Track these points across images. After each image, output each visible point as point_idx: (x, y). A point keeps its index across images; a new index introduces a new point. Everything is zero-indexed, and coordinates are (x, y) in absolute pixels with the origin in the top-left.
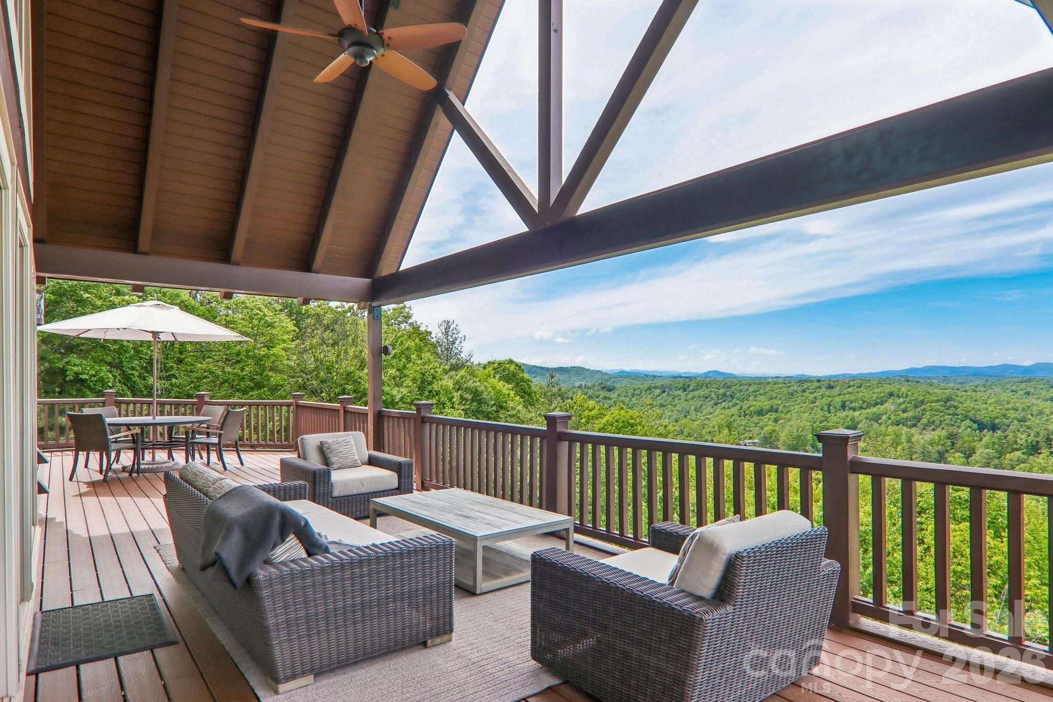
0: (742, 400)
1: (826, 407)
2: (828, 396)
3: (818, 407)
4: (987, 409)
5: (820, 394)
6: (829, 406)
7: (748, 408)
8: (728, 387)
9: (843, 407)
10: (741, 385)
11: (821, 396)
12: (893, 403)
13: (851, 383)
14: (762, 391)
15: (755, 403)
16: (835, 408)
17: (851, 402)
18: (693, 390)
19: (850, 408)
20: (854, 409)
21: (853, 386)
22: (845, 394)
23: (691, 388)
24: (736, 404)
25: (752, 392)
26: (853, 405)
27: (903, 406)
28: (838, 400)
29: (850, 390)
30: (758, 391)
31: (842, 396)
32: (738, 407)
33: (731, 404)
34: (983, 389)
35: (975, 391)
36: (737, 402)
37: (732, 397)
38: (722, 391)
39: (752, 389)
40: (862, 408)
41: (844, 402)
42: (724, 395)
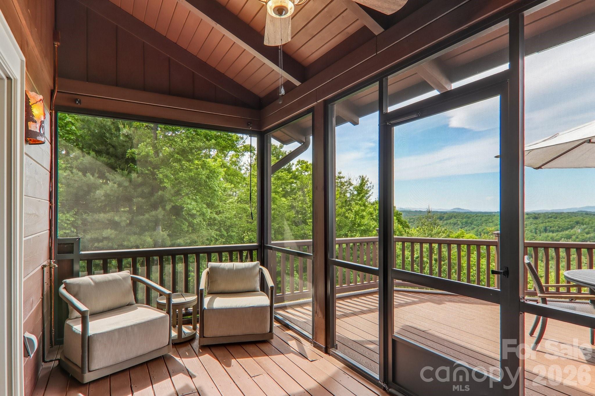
0: (478, 226)
1: (534, 230)
2: (535, 223)
3: (528, 230)
5: (529, 222)
6: (536, 229)
7: (483, 230)
8: (468, 218)
9: (546, 230)
10: (477, 216)
11: (530, 223)
14: (490, 221)
15: (486, 227)
16: (540, 231)
17: (551, 227)
18: (446, 220)
19: (550, 231)
20: (553, 232)
21: (551, 217)
22: (546, 222)
23: (445, 218)
24: (474, 228)
25: (484, 221)
26: (552, 229)
28: (541, 226)
29: (549, 220)
30: (488, 220)
31: (544, 224)
32: (475, 230)
33: (470, 228)
36: (475, 227)
37: (471, 224)
38: (464, 220)
39: (484, 219)
40: (558, 231)
41: (546, 227)
42: (466, 223)
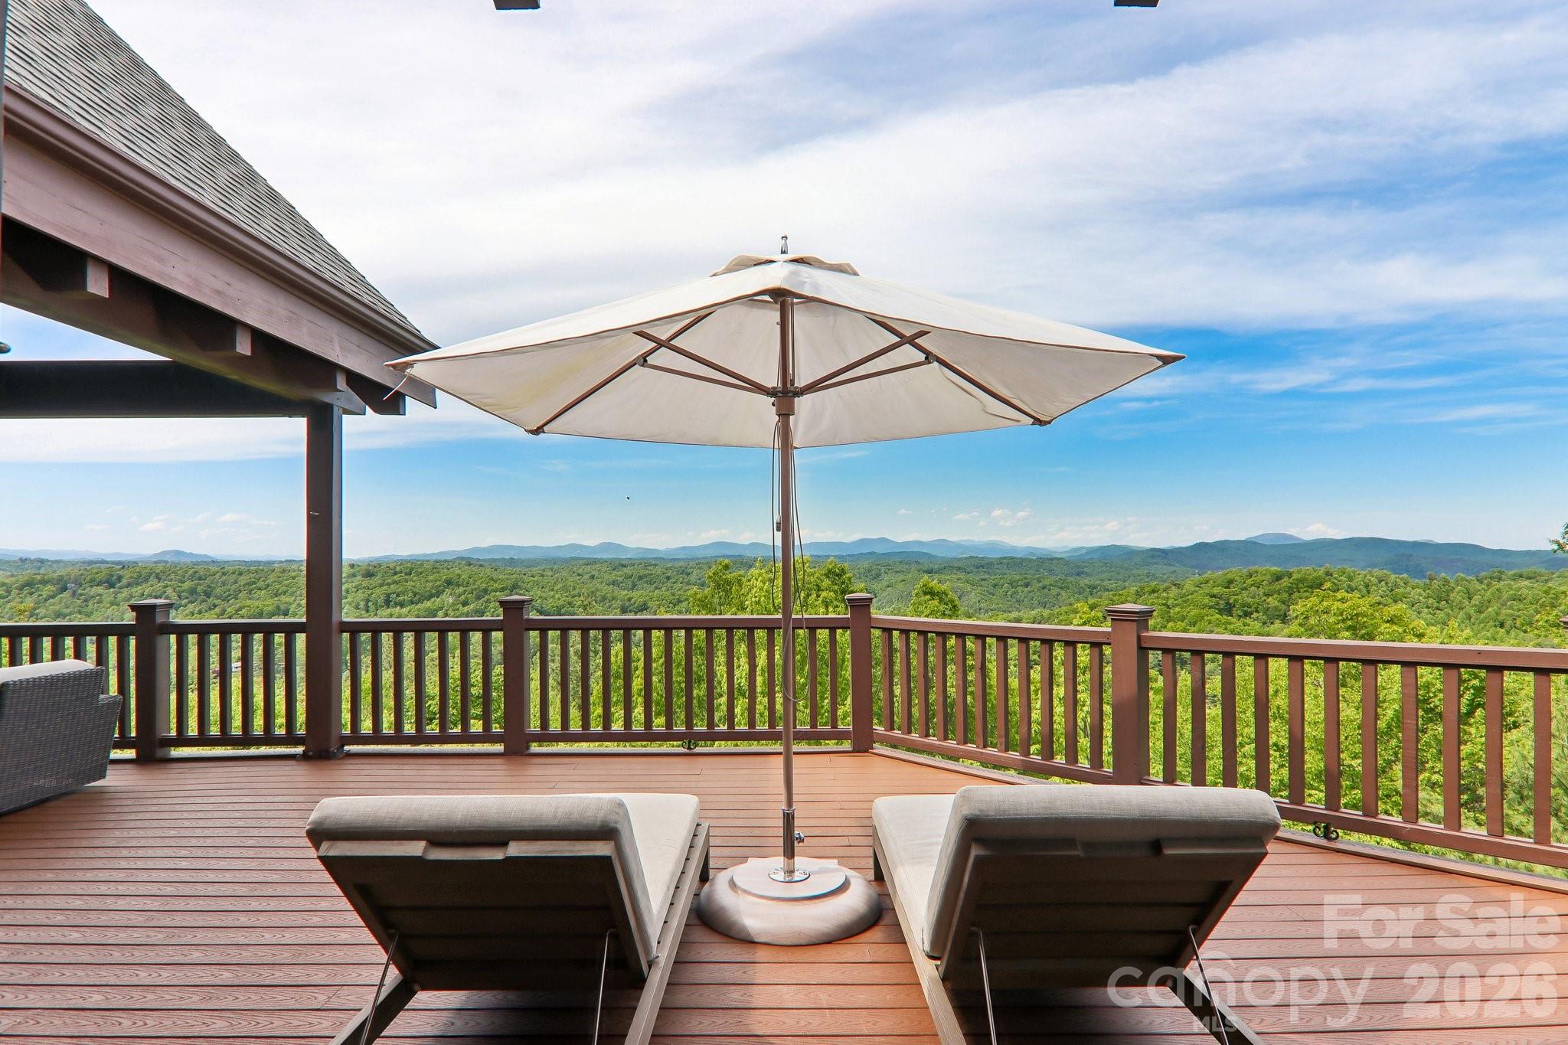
0: (226, 599)
1: (362, 604)
2: (365, 588)
3: (350, 604)
4: (553, 597)
5: (354, 584)
6: (368, 601)
7: (237, 611)
8: (200, 579)
9: (387, 603)
10: (224, 574)
11: (355, 587)
12: (451, 594)
13: (398, 569)
14: (261, 584)
15: (248, 602)
16: (375, 604)
17: (398, 596)
18: (129, 585)
19: (396, 604)
20: (402, 605)
21: (401, 572)
22: (388, 584)
23: (124, 581)
24: (215, 606)
25: (244, 586)
26: (401, 598)
27: (463, 598)
28: (379, 593)
29: (396, 578)
30: (254, 583)
31: (385, 587)
32: (218, 610)
33: (204, 606)
34: (550, 573)
35: (542, 576)
36: (217, 602)
37: (208, 594)
38: (187, 585)
39: (243, 580)
40: (412, 602)
41: (388, 596)
42: (193, 591)
